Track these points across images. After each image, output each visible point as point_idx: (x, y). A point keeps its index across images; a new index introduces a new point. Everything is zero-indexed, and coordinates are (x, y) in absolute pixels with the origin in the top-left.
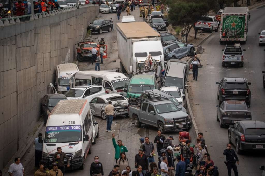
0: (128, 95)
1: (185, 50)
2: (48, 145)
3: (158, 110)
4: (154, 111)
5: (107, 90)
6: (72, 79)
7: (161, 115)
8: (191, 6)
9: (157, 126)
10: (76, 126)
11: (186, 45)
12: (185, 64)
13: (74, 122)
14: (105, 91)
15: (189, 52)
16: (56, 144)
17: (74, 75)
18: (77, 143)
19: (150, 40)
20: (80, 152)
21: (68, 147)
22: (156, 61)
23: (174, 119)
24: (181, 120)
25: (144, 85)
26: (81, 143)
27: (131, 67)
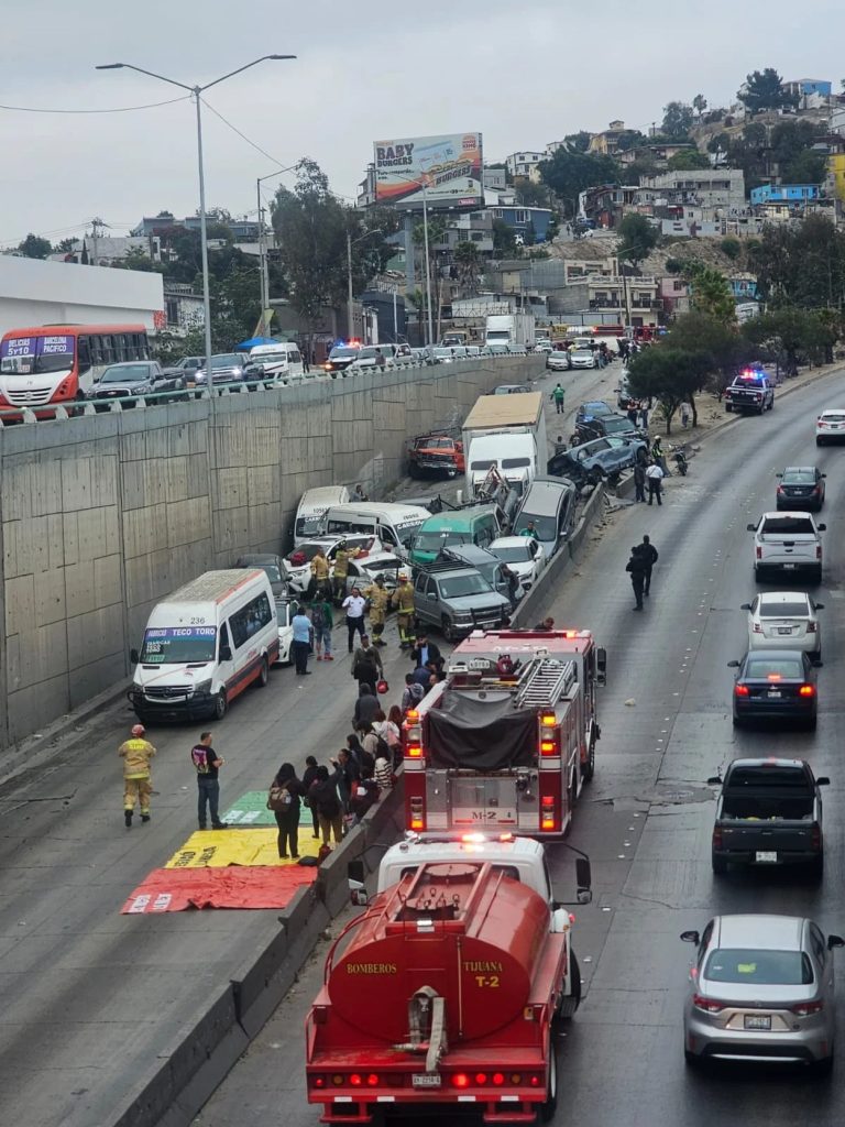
0: (412, 556)
1: (626, 453)
2: (145, 668)
3: (444, 590)
4: (437, 593)
5: (387, 545)
6: (321, 521)
7: (447, 601)
8: (673, 357)
9: (440, 626)
10: (205, 627)
11: (628, 444)
12: (564, 487)
13: (202, 620)
14: (380, 547)
15: (633, 457)
16: (161, 665)
17: (327, 512)
18: (204, 665)
19: (508, 432)
20: (208, 684)
21: (181, 673)
22: (506, 479)
23: (472, 611)
24: (489, 612)
25: (450, 533)
26: (211, 666)
27: (459, 492)
